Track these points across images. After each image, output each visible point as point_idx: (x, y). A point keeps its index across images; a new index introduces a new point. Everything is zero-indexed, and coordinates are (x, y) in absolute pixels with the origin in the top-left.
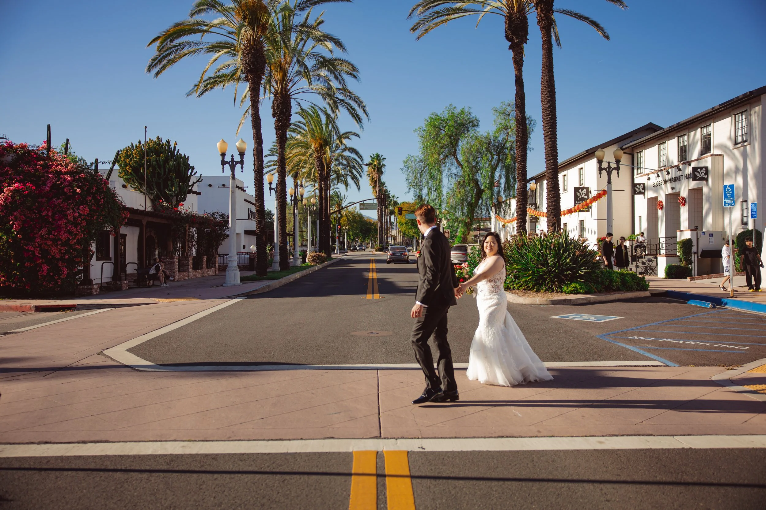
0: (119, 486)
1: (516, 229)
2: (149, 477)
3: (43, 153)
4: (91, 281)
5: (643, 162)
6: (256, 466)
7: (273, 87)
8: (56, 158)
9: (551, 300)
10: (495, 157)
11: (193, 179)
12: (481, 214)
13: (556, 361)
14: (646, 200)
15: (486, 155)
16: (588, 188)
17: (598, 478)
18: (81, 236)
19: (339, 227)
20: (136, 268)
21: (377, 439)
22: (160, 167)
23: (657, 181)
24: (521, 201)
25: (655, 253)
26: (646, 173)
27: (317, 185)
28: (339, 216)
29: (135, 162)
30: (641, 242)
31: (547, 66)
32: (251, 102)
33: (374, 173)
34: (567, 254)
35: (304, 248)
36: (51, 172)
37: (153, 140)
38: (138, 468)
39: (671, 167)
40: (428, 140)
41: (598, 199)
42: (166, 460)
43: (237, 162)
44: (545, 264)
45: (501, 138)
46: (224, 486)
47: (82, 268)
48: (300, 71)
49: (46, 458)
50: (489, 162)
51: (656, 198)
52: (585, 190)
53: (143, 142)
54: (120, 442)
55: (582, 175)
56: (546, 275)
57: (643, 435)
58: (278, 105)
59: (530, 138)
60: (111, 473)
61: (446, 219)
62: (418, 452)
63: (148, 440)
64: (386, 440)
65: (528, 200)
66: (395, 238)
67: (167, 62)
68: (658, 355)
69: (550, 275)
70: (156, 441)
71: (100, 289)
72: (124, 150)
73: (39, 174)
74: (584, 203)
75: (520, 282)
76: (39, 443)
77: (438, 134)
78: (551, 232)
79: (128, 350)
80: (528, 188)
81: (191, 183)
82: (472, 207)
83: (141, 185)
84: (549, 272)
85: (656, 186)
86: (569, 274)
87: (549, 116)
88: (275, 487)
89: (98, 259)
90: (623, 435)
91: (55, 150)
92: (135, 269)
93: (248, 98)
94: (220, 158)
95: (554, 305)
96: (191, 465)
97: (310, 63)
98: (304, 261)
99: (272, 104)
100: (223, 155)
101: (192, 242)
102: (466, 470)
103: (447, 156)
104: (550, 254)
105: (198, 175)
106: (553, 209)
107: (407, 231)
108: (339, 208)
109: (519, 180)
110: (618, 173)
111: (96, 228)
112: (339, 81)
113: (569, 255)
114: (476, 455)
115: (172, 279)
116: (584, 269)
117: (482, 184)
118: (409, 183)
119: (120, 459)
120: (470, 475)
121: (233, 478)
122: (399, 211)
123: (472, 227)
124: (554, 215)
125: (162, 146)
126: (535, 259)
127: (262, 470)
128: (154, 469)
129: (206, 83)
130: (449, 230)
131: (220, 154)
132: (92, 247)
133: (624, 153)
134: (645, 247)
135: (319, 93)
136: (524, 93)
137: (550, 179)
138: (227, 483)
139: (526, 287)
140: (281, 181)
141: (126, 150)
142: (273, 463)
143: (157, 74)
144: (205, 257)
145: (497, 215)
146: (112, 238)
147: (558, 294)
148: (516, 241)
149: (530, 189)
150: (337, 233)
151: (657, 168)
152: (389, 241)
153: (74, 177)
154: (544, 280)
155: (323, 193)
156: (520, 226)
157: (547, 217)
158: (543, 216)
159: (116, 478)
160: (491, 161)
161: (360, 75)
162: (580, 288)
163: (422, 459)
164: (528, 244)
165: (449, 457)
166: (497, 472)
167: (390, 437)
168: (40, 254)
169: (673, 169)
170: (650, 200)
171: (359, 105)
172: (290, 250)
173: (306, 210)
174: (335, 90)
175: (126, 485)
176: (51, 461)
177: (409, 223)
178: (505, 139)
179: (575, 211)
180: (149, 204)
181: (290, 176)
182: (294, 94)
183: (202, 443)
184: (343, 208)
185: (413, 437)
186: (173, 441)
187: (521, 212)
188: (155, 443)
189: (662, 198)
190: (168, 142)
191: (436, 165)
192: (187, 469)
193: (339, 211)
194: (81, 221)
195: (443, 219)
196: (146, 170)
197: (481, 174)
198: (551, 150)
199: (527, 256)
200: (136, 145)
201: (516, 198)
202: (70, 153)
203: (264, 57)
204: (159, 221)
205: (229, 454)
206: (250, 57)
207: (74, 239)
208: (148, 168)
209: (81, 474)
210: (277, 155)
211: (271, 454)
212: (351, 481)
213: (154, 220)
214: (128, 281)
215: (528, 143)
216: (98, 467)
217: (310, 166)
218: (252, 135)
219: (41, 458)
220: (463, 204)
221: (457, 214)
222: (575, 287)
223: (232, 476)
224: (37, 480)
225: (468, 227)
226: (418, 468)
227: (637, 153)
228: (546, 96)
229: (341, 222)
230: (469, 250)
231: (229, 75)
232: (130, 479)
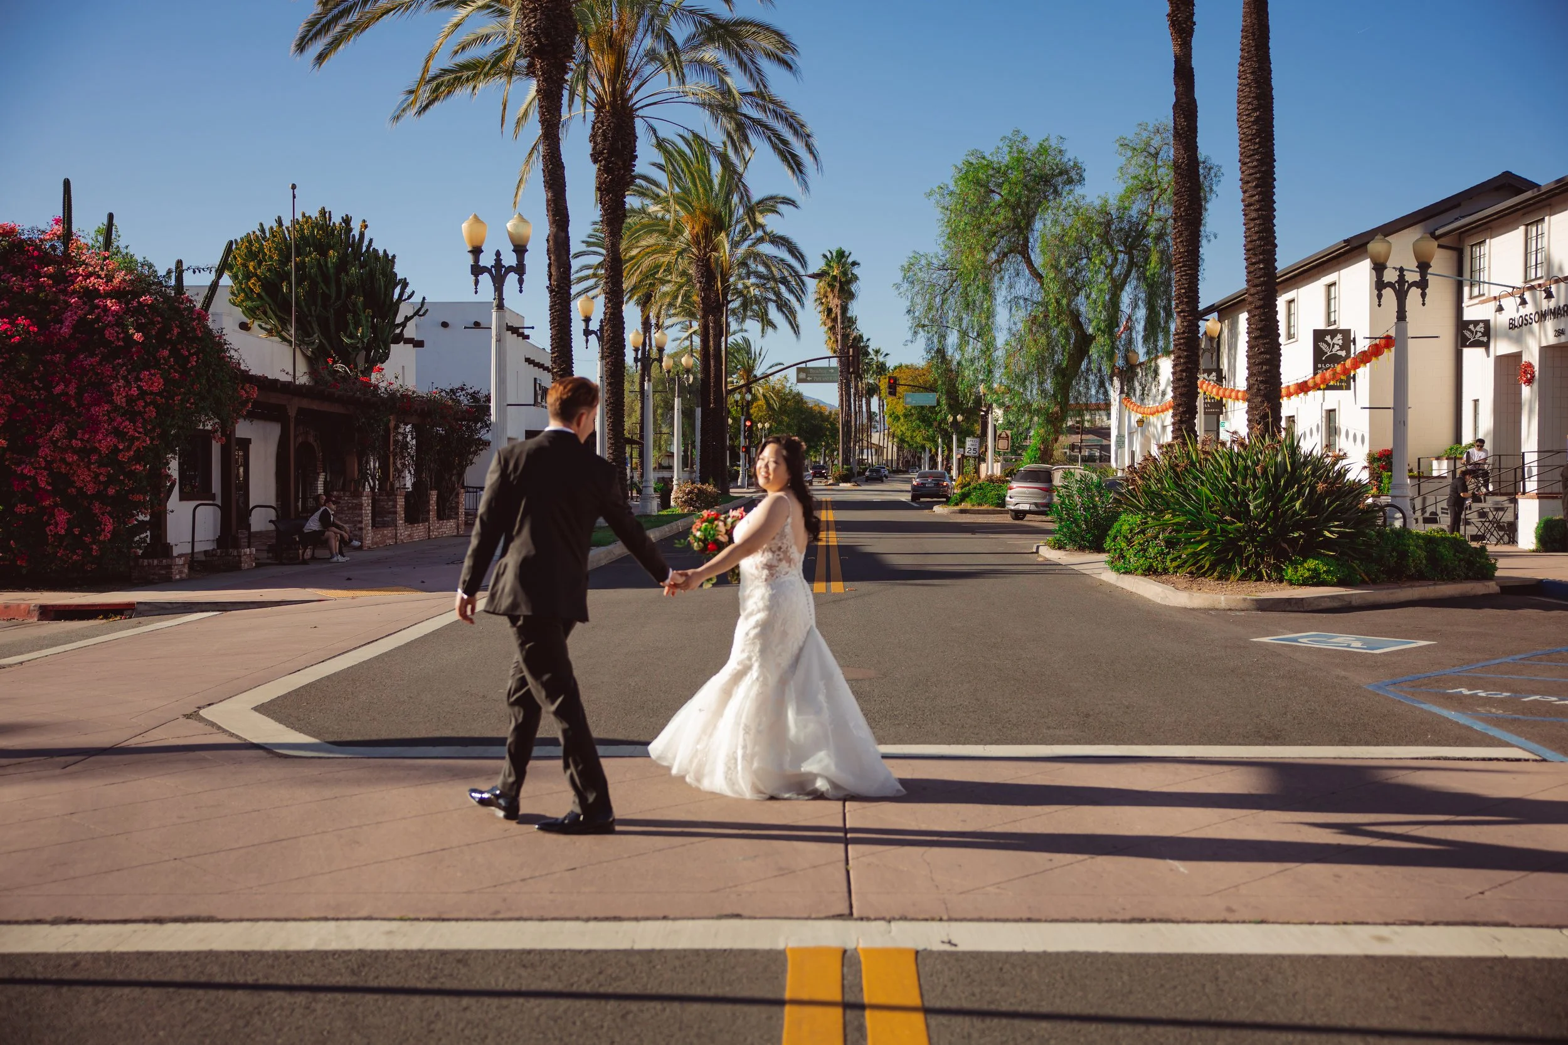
0: (241, 1023)
1: (1170, 429)
2: (311, 1003)
3: (53, 247)
4: (167, 549)
5: (1487, 269)
6: (560, 980)
7: (593, 89)
8: (84, 258)
9: (1256, 600)
10: (1121, 256)
11: (405, 310)
12: (1086, 393)
13: (1269, 745)
14: (1490, 363)
15: (1100, 253)
16: (1349, 331)
17: (1375, 1023)
18: (145, 441)
19: (748, 423)
20: (274, 519)
21: (844, 920)
22: (326, 280)
23: (1521, 313)
24: (1184, 363)
25: (1511, 489)
26: (1492, 295)
27: (696, 326)
28: (749, 397)
29: (269, 270)
30: (1476, 464)
31: (1254, 36)
32: (543, 125)
33: (831, 296)
34: (1295, 490)
35: (666, 474)
36: (74, 292)
37: (310, 217)
38: (284, 981)
39: (1557, 281)
40: (959, 214)
41: (1374, 359)
42: (350, 963)
43: (510, 269)
44: (1241, 513)
45: (1134, 212)
46: (486, 1026)
47: (148, 518)
48: (654, 50)
49: (71, 955)
50: (1107, 267)
51: (1518, 356)
52: (1339, 336)
53: (287, 223)
54: (241, 920)
55: (1333, 302)
56: (1242, 538)
57: (1485, 924)
58: (604, 134)
59: (1206, 210)
60: (221, 993)
61: (1001, 405)
62: (941, 954)
63: (307, 917)
64: (864, 924)
65: (1201, 361)
66: (879, 450)
67: (344, 31)
68: (1518, 734)
69: (1253, 540)
70: (326, 919)
71: (191, 568)
72: (242, 239)
73: (47, 295)
74: (1339, 368)
75: (1180, 557)
76: (55, 922)
77: (983, 201)
78: (1257, 437)
79: (256, 709)
80: (1202, 331)
81: (399, 319)
82: (1066, 376)
83: (284, 323)
84: (1252, 532)
85: (1517, 327)
86: (1300, 536)
87: (1257, 157)
88: (605, 1029)
89: (183, 498)
90: (1435, 924)
91: (82, 240)
92: (271, 521)
93: (535, 117)
94: (469, 260)
95: (1262, 610)
96: (407, 975)
97: (681, 31)
98: (665, 503)
99: (589, 131)
100: (476, 251)
101: (404, 457)
102: (1054, 997)
103: (1005, 255)
104: (1255, 489)
105: (417, 299)
106: (1261, 382)
107: (908, 434)
108: (748, 379)
109: (1178, 313)
110: (1423, 295)
111: (180, 423)
112: (751, 75)
113: (1300, 492)
114: (1080, 963)
115: (356, 543)
116: (1336, 526)
117: (1090, 321)
118: (914, 318)
119: (243, 960)
120: (1065, 1010)
121: (506, 1007)
122: (890, 387)
123: (1064, 426)
124: (1265, 396)
125: (333, 230)
126: (1216, 500)
127: (574, 989)
128: (321, 984)
129: (434, 84)
130: (1009, 432)
131: (470, 249)
132: (169, 469)
133: (1439, 246)
134: (1485, 474)
135: (703, 105)
136: (1195, 101)
137: (1256, 308)
138: (492, 1019)
139: (1194, 569)
140: (611, 314)
141: (248, 240)
142: (600, 973)
143: (321, 58)
144: (434, 495)
145: (1124, 396)
146: (216, 448)
147: (1272, 585)
148: (1170, 457)
149: (1205, 333)
150: (742, 438)
151: (1519, 282)
152: (865, 457)
153: (127, 304)
154: (1239, 551)
155: (711, 343)
156: (1181, 422)
157: (1249, 401)
158: (1237, 398)
159: (233, 1005)
160: (1112, 267)
161: (798, 61)
162: (1327, 572)
163: (950, 969)
164: (1200, 465)
165: (1014, 966)
166: (1131, 1004)
167: (872, 917)
168: (49, 484)
169: (1562, 285)
170: (1500, 360)
171: (796, 133)
172: (632, 478)
173: (671, 382)
174: (737, 95)
175: (256, 1021)
176: (83, 964)
177: (912, 415)
178: (1147, 214)
179: (1317, 387)
180: (302, 367)
181: (632, 302)
182: (642, 108)
183: (432, 924)
184: (756, 379)
185: (927, 916)
186: (365, 919)
187: (1184, 390)
188: (322, 924)
189: (1532, 356)
190: (347, 220)
191: (980, 276)
192: (400, 985)
193: (748, 387)
194: (144, 408)
195: (994, 405)
196: (296, 288)
197: (1088, 297)
198: (1259, 239)
199: (1198, 494)
200: (272, 228)
201: (1172, 357)
202: (118, 247)
203: (571, 16)
204: (326, 407)
205: (496, 952)
206: (538, 17)
207: (129, 448)
208: (299, 283)
209: (153, 994)
210: (604, 252)
211: (595, 951)
212: (782, 1018)
213: (315, 406)
214: (254, 550)
215: (1203, 222)
216: (192, 978)
217: (679, 280)
218: (545, 203)
219: (59, 956)
220: (1043, 370)
221: (1029, 393)
222: (1315, 570)
223: (505, 1001)
224: (51, 1008)
225: (1054, 425)
226: (940, 989)
227: (1472, 246)
228: (1250, 107)
229: (751, 411)
230: (1057, 479)
231: (486, 63)
232: (267, 1007)
